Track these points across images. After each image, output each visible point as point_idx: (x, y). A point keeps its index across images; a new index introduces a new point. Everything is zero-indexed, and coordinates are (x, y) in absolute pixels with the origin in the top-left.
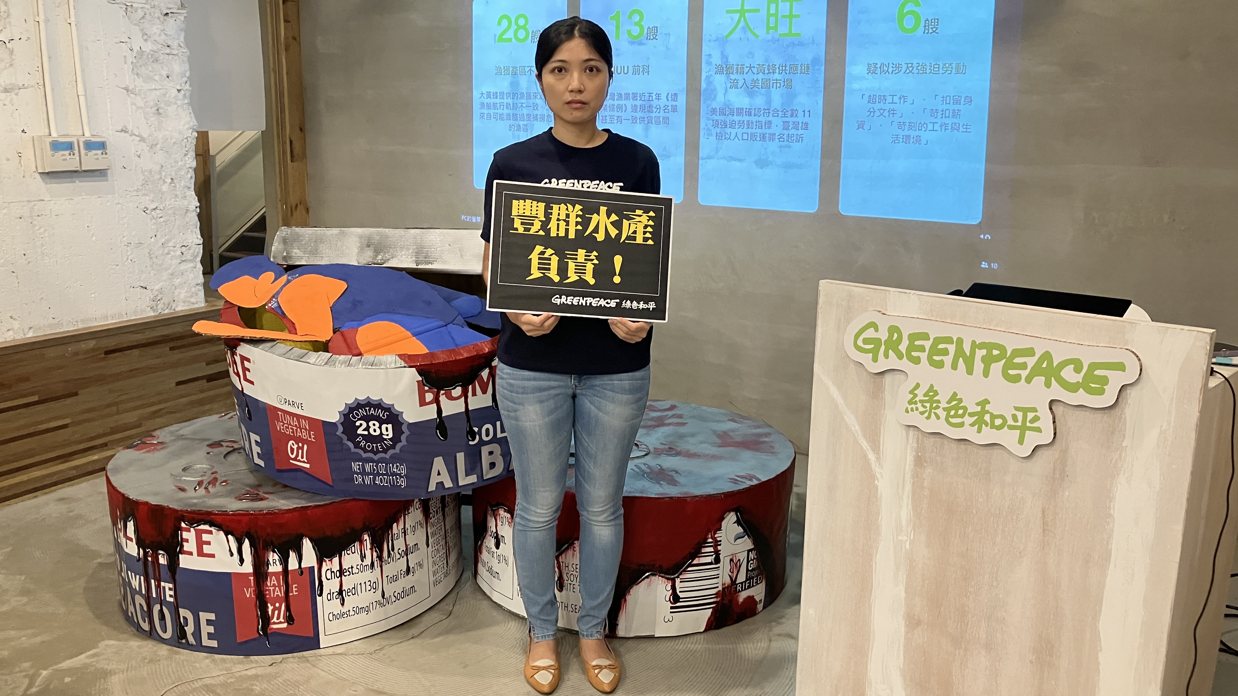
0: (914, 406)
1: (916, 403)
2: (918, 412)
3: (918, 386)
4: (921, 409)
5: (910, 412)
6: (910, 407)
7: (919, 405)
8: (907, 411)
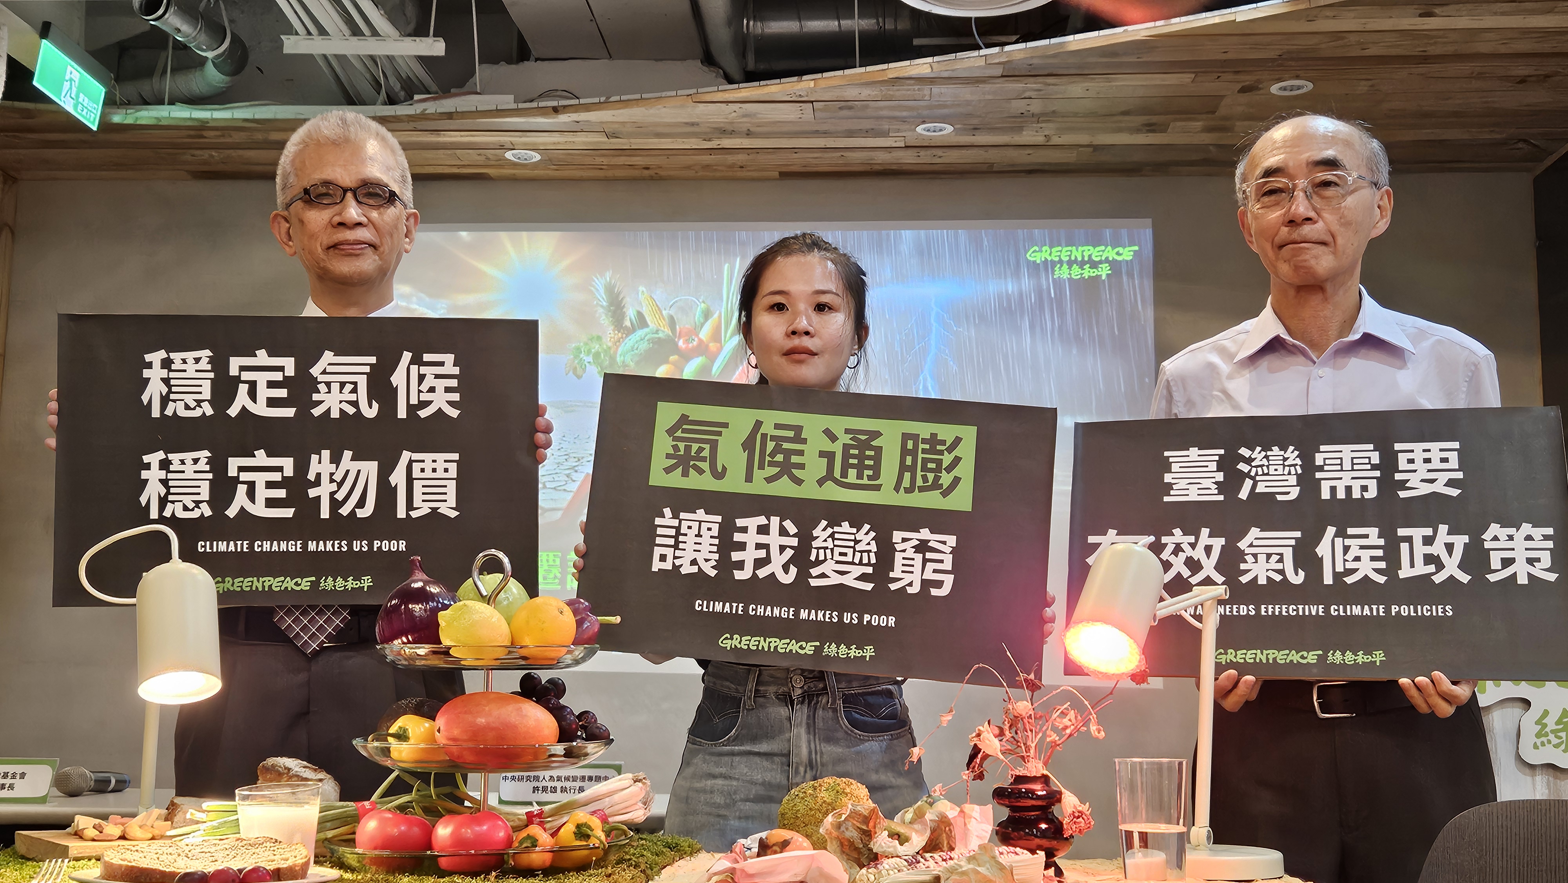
0: (1544, 739)
1: (1546, 735)
2: (1551, 745)
3: (1546, 713)
4: (1556, 741)
5: (1540, 747)
6: (1539, 742)
7: (1551, 737)
8: (1536, 747)
